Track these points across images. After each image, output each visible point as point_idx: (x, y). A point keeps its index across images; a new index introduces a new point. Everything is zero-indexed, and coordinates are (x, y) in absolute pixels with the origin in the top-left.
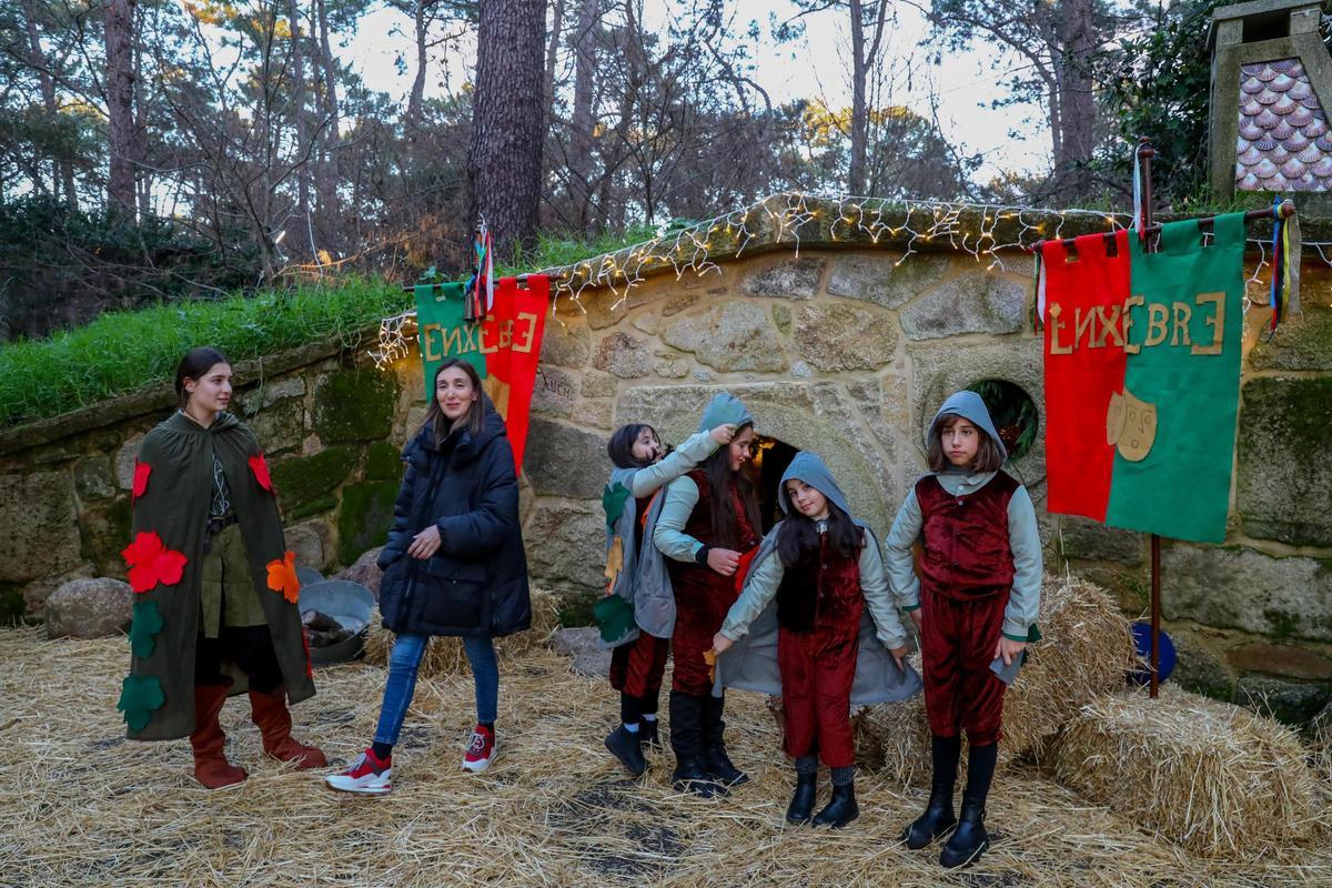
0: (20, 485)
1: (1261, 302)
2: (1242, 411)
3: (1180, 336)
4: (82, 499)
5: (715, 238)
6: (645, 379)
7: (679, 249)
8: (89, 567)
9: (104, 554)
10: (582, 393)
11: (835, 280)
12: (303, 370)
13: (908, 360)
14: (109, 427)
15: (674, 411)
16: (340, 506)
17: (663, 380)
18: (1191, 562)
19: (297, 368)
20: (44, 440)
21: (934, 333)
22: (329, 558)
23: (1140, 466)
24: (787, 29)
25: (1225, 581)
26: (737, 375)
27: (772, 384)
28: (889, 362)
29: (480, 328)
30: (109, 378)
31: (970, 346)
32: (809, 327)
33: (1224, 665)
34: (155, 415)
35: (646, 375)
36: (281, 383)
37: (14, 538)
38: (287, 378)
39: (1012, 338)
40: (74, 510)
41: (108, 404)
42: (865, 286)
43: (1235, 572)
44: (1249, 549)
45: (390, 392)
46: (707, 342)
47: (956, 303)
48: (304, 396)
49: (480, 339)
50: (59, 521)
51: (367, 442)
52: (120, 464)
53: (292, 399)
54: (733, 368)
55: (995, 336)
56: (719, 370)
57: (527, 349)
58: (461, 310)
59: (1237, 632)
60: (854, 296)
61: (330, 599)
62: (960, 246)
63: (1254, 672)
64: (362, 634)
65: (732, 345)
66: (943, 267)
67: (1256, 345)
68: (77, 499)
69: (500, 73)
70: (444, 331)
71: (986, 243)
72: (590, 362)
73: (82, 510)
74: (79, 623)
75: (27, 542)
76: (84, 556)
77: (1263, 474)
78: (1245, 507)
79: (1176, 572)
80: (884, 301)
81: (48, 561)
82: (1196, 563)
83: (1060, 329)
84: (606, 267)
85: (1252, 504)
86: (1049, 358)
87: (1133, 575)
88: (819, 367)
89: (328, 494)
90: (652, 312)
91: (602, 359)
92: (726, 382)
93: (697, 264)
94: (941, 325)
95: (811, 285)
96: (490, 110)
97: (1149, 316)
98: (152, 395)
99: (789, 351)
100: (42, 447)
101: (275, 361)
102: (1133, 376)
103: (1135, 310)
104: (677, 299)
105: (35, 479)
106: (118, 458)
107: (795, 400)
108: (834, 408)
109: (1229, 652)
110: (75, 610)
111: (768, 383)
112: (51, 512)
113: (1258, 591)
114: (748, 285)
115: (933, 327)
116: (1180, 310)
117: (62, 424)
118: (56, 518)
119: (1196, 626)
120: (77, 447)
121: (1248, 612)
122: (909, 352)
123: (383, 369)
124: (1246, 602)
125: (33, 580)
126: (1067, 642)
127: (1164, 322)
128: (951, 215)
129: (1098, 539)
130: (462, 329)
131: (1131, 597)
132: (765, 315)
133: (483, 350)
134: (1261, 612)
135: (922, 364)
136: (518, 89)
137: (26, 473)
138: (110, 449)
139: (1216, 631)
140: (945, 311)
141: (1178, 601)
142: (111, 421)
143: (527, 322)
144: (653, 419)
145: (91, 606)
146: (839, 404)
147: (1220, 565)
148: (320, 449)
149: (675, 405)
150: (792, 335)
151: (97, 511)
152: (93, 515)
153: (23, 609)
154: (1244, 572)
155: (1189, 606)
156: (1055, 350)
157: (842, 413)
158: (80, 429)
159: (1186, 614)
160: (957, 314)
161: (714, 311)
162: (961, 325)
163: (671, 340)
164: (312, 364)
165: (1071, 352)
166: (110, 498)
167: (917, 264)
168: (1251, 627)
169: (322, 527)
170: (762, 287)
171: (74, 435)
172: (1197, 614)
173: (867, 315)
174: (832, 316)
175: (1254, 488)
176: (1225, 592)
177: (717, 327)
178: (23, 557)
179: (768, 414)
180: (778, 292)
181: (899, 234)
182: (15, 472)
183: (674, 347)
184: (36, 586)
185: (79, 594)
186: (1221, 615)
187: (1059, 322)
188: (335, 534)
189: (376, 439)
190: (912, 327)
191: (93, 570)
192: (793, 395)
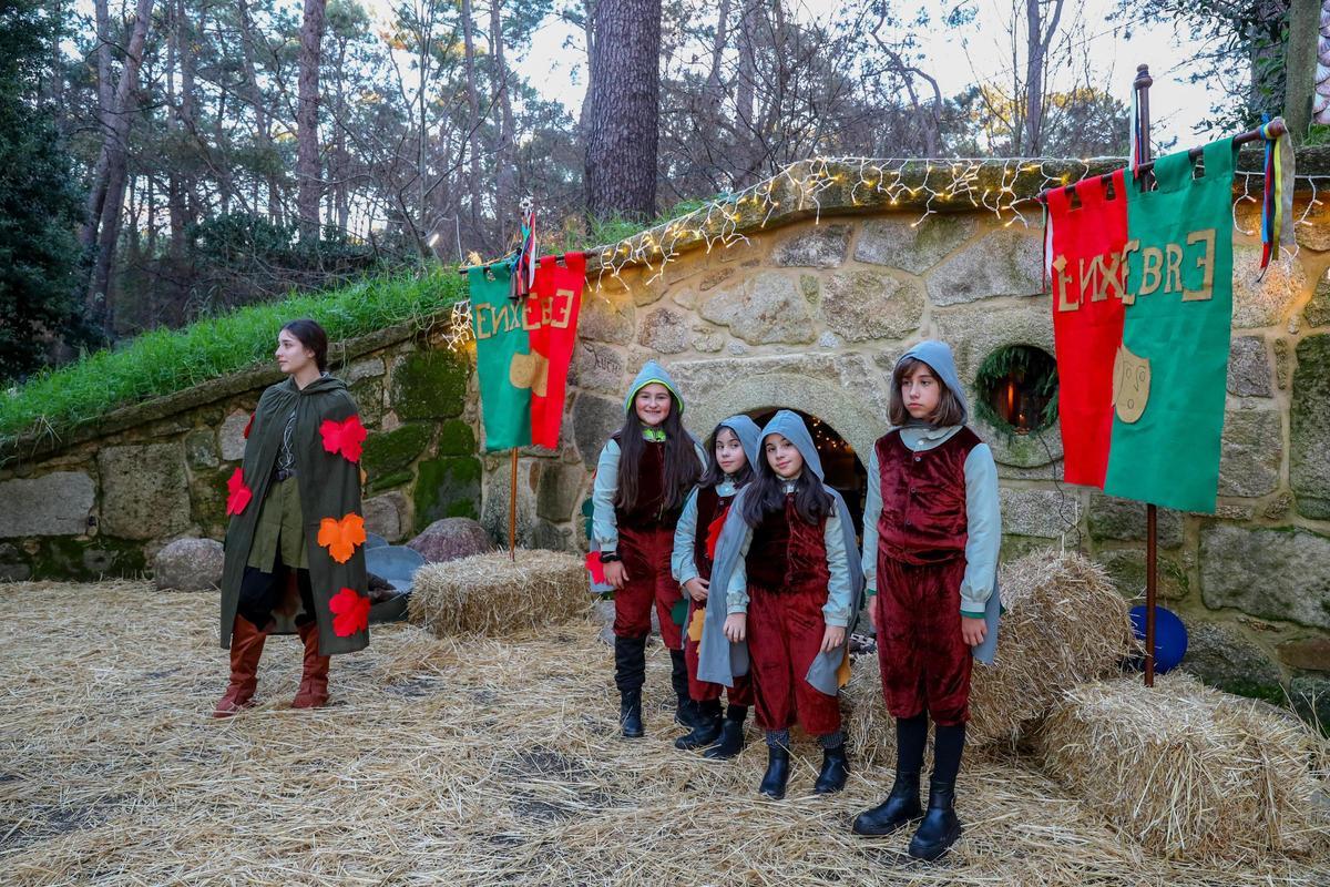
0: (142, 455)
1: (1318, 248)
2: (1296, 373)
3: (1173, 281)
4: (192, 469)
5: (744, 209)
6: (685, 354)
7: (710, 222)
8: (197, 529)
9: (209, 518)
10: (627, 369)
11: (862, 247)
12: (383, 351)
13: (933, 327)
14: (214, 404)
15: (711, 386)
16: (416, 480)
17: (700, 355)
18: (1236, 544)
19: (376, 350)
20: (160, 415)
21: (960, 298)
22: (405, 529)
23: (1136, 428)
24: (958, 13)
25: (1276, 566)
26: (769, 347)
27: (801, 355)
28: (914, 330)
29: (524, 306)
30: (218, 360)
31: (996, 310)
32: (836, 296)
33: (1274, 662)
34: (253, 393)
35: (685, 350)
36: (362, 364)
37: (137, 502)
38: (368, 359)
39: (1040, 299)
40: (184, 477)
41: (213, 383)
42: (891, 251)
43: (1287, 557)
44: (1303, 530)
45: (463, 372)
46: (740, 315)
47: (983, 265)
48: (383, 376)
49: (524, 316)
50: (172, 487)
51: (441, 420)
52: (223, 437)
53: (372, 379)
54: (765, 340)
55: (1023, 298)
56: (751, 344)
57: (564, 325)
58: (507, 290)
59: (1290, 625)
60: (880, 262)
61: (389, 563)
62: (980, 204)
63: (1310, 671)
64: (407, 595)
65: (763, 318)
66: (970, 227)
67: (1313, 298)
68: (187, 468)
69: (615, 70)
70: (493, 310)
71: (1007, 198)
72: (636, 338)
73: (191, 479)
74: (181, 577)
75: (147, 506)
76: (193, 520)
77: (1320, 445)
78: (1298, 482)
79: (1219, 555)
80: (909, 266)
81: (163, 523)
82: (1241, 544)
83: (1067, 283)
84: (644, 243)
85: (1308, 479)
86: (1059, 316)
87: (1172, 557)
88: (846, 337)
89: (405, 468)
90: (690, 287)
91: (645, 335)
92: (757, 355)
93: (726, 235)
94: (967, 289)
95: (838, 253)
96: (606, 105)
97: (1143, 262)
98: (249, 375)
99: (816, 322)
100: (159, 421)
101: (357, 343)
102: (1130, 329)
103: (1131, 256)
104: (714, 273)
105: (154, 449)
106: (222, 432)
107: (822, 371)
108: (860, 379)
109: (1280, 647)
110: (177, 566)
111: (796, 355)
112: (166, 479)
113: (1314, 578)
114: (777, 256)
115: (959, 291)
116: (1173, 253)
117: (175, 401)
118: (170, 486)
119: (1242, 617)
120: (188, 422)
121: (1303, 601)
122: (934, 319)
123: (455, 350)
124: (1300, 591)
125: (152, 539)
126: (1049, 620)
127: (1158, 268)
128: (970, 171)
129: (1132, 517)
130: (509, 308)
131: (1168, 582)
132: (794, 286)
133: (526, 327)
134: (1318, 603)
135: (947, 330)
136: (632, 84)
137: (146, 444)
138: (214, 424)
139: (1266, 623)
140: (970, 274)
141: (1222, 588)
142: (216, 398)
143: (565, 298)
144: (692, 394)
145: (190, 563)
146: (865, 375)
147: (1270, 548)
148: (398, 425)
149: (711, 380)
150: (820, 305)
151: (204, 479)
152: (200, 483)
153: (144, 564)
154: (1297, 556)
155: (1234, 594)
156: (1064, 306)
157: (868, 384)
158: (190, 405)
159: (1231, 602)
160: (983, 277)
161: (746, 284)
162: (987, 288)
163: (707, 314)
164: (391, 346)
165: (1077, 308)
166: (215, 468)
167: (943, 226)
168: (1306, 619)
169: (399, 499)
170: (790, 257)
171: (185, 410)
172: (1243, 603)
173: (892, 280)
174: (859, 284)
175: (1310, 461)
176: (1275, 579)
177: (749, 299)
178: (144, 518)
179: (795, 386)
180: (806, 262)
181: (919, 195)
182: (138, 443)
183: (710, 321)
184: (153, 545)
185: (181, 551)
186: (1271, 605)
187: (1066, 276)
188: (411, 506)
189: (450, 417)
190: (938, 293)
191: (200, 532)
192: (821, 367)
